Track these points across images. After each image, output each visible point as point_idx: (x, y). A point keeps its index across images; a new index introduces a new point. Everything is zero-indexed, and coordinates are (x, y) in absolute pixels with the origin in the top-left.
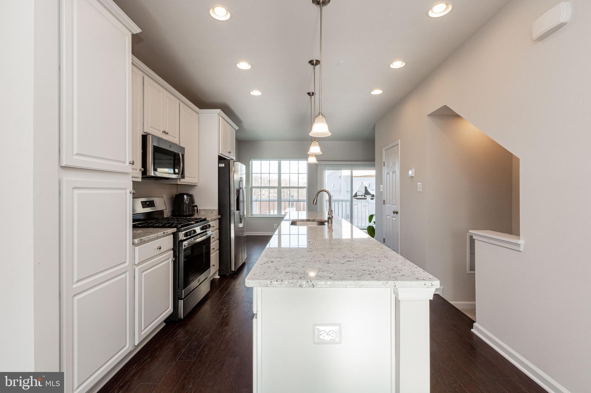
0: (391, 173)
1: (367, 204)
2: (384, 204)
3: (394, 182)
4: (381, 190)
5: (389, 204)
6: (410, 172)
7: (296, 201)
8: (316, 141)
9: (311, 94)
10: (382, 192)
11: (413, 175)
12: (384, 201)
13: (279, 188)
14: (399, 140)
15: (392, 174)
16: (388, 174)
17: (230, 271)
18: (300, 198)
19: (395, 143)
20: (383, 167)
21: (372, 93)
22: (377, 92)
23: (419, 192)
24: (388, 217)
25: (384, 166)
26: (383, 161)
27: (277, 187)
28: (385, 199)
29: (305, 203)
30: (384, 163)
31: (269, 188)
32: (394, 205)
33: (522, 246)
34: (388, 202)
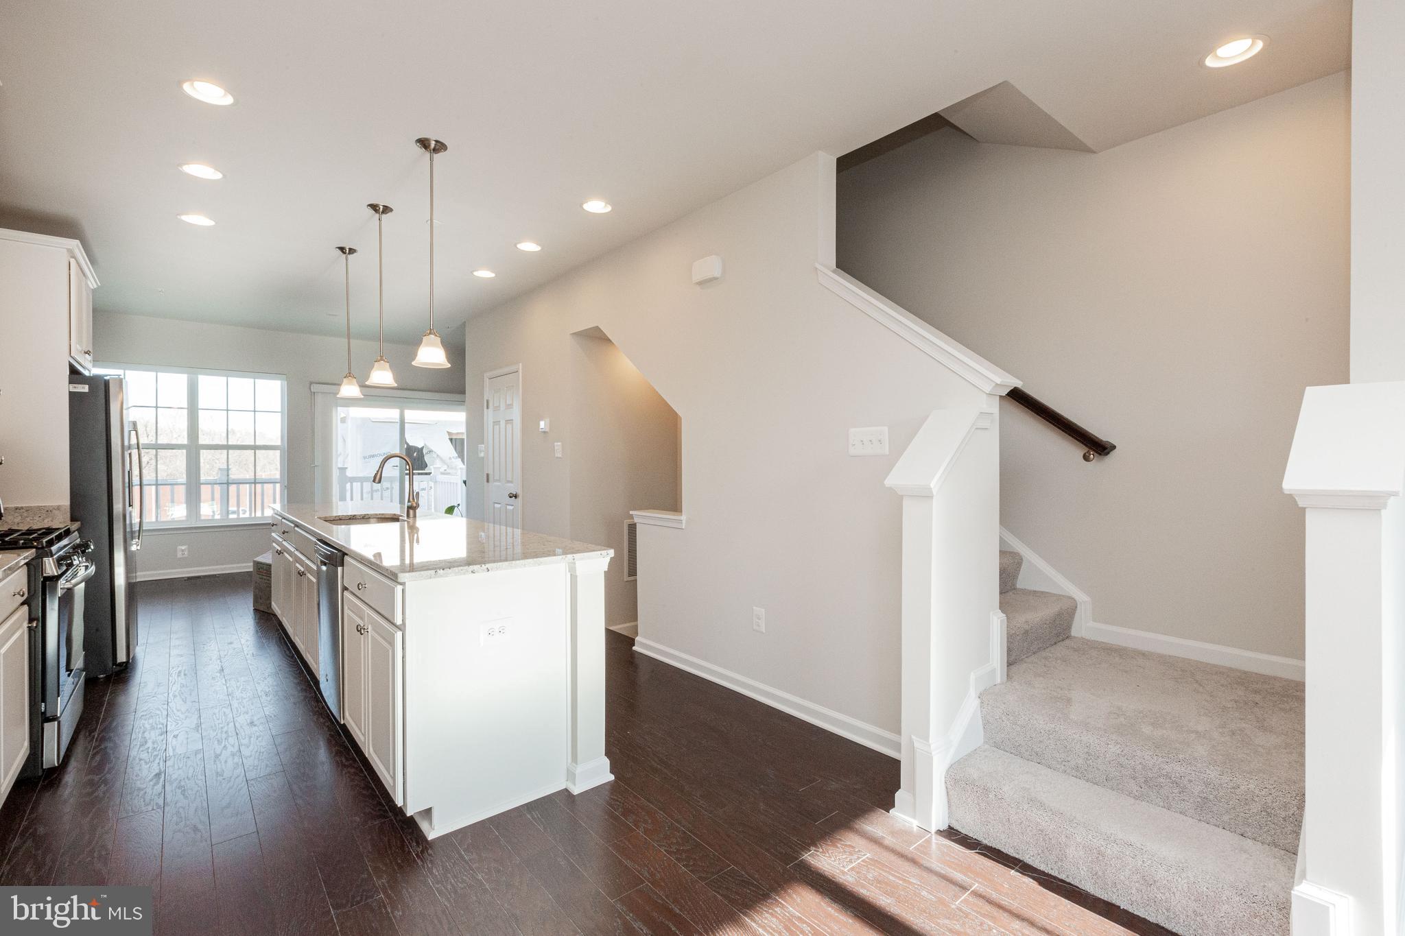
0: (503, 423)
1: (432, 484)
2: (488, 481)
3: (509, 440)
4: (482, 455)
5: (499, 481)
6: (542, 424)
7: (249, 483)
8: (384, 361)
9: (347, 252)
10: (483, 458)
11: (547, 430)
12: (488, 475)
13: (193, 449)
14: (521, 364)
15: (506, 424)
16: (496, 423)
17: (110, 664)
18: (262, 475)
19: (513, 368)
20: (485, 409)
21: (475, 273)
22: (485, 274)
23: (557, 458)
24: (496, 505)
25: (488, 408)
26: (485, 398)
27: (185, 445)
28: (491, 473)
29: (278, 486)
30: (488, 402)
31: (156, 449)
32: (508, 482)
33: (684, 522)
34: (497, 477)
